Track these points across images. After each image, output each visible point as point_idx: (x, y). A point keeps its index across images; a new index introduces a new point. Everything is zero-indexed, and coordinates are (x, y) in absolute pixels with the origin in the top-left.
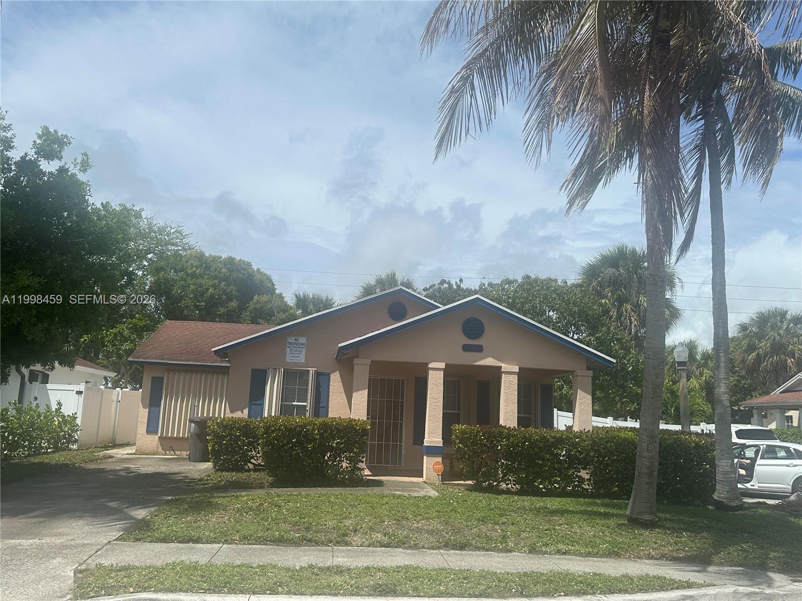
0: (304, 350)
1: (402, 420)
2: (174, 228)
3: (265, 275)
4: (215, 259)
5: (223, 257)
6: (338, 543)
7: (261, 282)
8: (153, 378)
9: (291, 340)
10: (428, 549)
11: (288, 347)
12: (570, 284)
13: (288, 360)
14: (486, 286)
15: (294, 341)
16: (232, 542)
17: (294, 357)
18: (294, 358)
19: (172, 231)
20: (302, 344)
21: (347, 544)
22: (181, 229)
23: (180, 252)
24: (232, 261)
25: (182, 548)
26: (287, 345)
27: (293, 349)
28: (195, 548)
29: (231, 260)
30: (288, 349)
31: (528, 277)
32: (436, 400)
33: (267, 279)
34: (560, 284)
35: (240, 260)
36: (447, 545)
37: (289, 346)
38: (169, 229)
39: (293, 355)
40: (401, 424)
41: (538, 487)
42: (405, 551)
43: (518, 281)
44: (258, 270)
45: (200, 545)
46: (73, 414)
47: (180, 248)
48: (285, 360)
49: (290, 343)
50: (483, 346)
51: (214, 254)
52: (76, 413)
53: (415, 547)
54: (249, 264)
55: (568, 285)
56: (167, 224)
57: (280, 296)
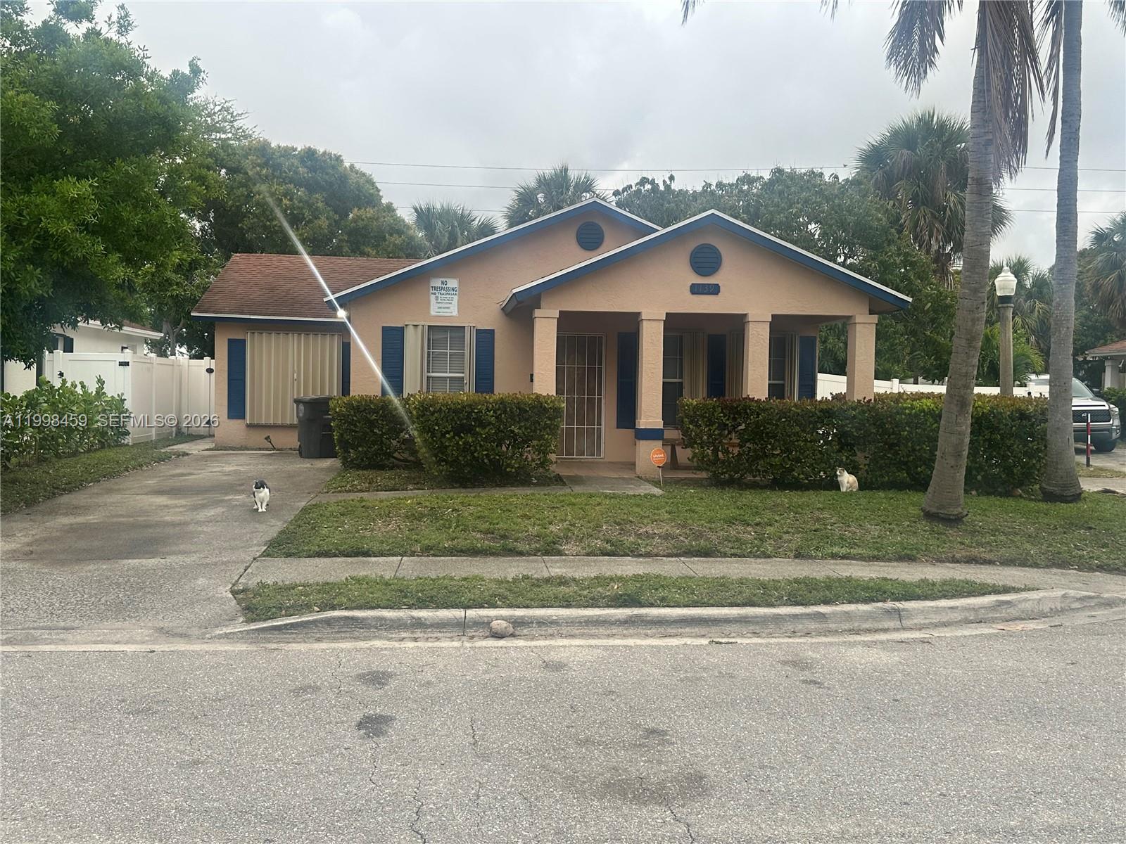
0: (456, 298)
1: (600, 394)
2: (219, 105)
3: (364, 175)
4: (287, 152)
5: (299, 149)
6: (547, 553)
7: (359, 188)
8: (230, 341)
9: (436, 283)
10: (664, 556)
11: (432, 294)
12: (843, 181)
13: (433, 313)
14: (713, 187)
15: (440, 285)
16: (413, 554)
17: (441, 308)
18: (443, 310)
19: (217, 108)
20: (453, 289)
21: (560, 553)
22: (229, 104)
23: (231, 142)
24: (313, 155)
25: (352, 562)
26: (431, 291)
27: (440, 296)
28: (369, 563)
29: (310, 154)
30: (433, 297)
31: (779, 171)
32: (653, 366)
33: (367, 181)
34: (827, 180)
35: (325, 153)
36: (689, 553)
37: (434, 292)
38: (212, 107)
39: (440, 305)
40: (600, 400)
41: (796, 479)
42: (635, 559)
43: (763, 178)
44: (352, 166)
45: (373, 559)
46: (118, 395)
47: (230, 135)
48: (429, 313)
49: (435, 288)
50: (720, 285)
51: (283, 144)
52: (123, 394)
53: (648, 555)
54: (338, 159)
55: (840, 181)
56: (210, 98)
57: (390, 209)
